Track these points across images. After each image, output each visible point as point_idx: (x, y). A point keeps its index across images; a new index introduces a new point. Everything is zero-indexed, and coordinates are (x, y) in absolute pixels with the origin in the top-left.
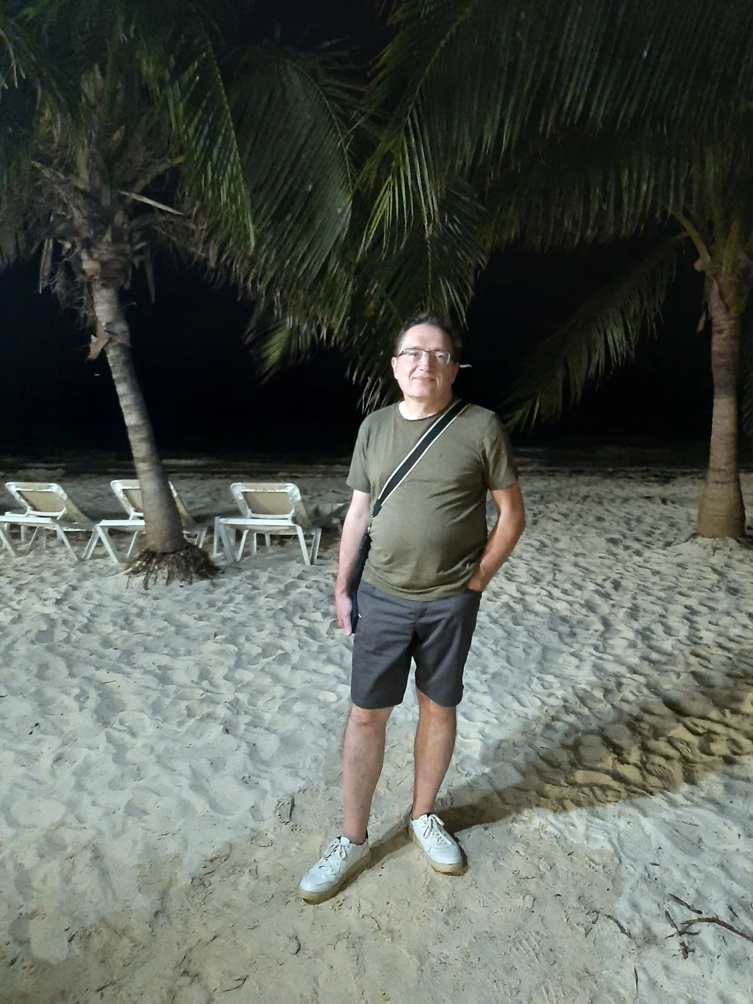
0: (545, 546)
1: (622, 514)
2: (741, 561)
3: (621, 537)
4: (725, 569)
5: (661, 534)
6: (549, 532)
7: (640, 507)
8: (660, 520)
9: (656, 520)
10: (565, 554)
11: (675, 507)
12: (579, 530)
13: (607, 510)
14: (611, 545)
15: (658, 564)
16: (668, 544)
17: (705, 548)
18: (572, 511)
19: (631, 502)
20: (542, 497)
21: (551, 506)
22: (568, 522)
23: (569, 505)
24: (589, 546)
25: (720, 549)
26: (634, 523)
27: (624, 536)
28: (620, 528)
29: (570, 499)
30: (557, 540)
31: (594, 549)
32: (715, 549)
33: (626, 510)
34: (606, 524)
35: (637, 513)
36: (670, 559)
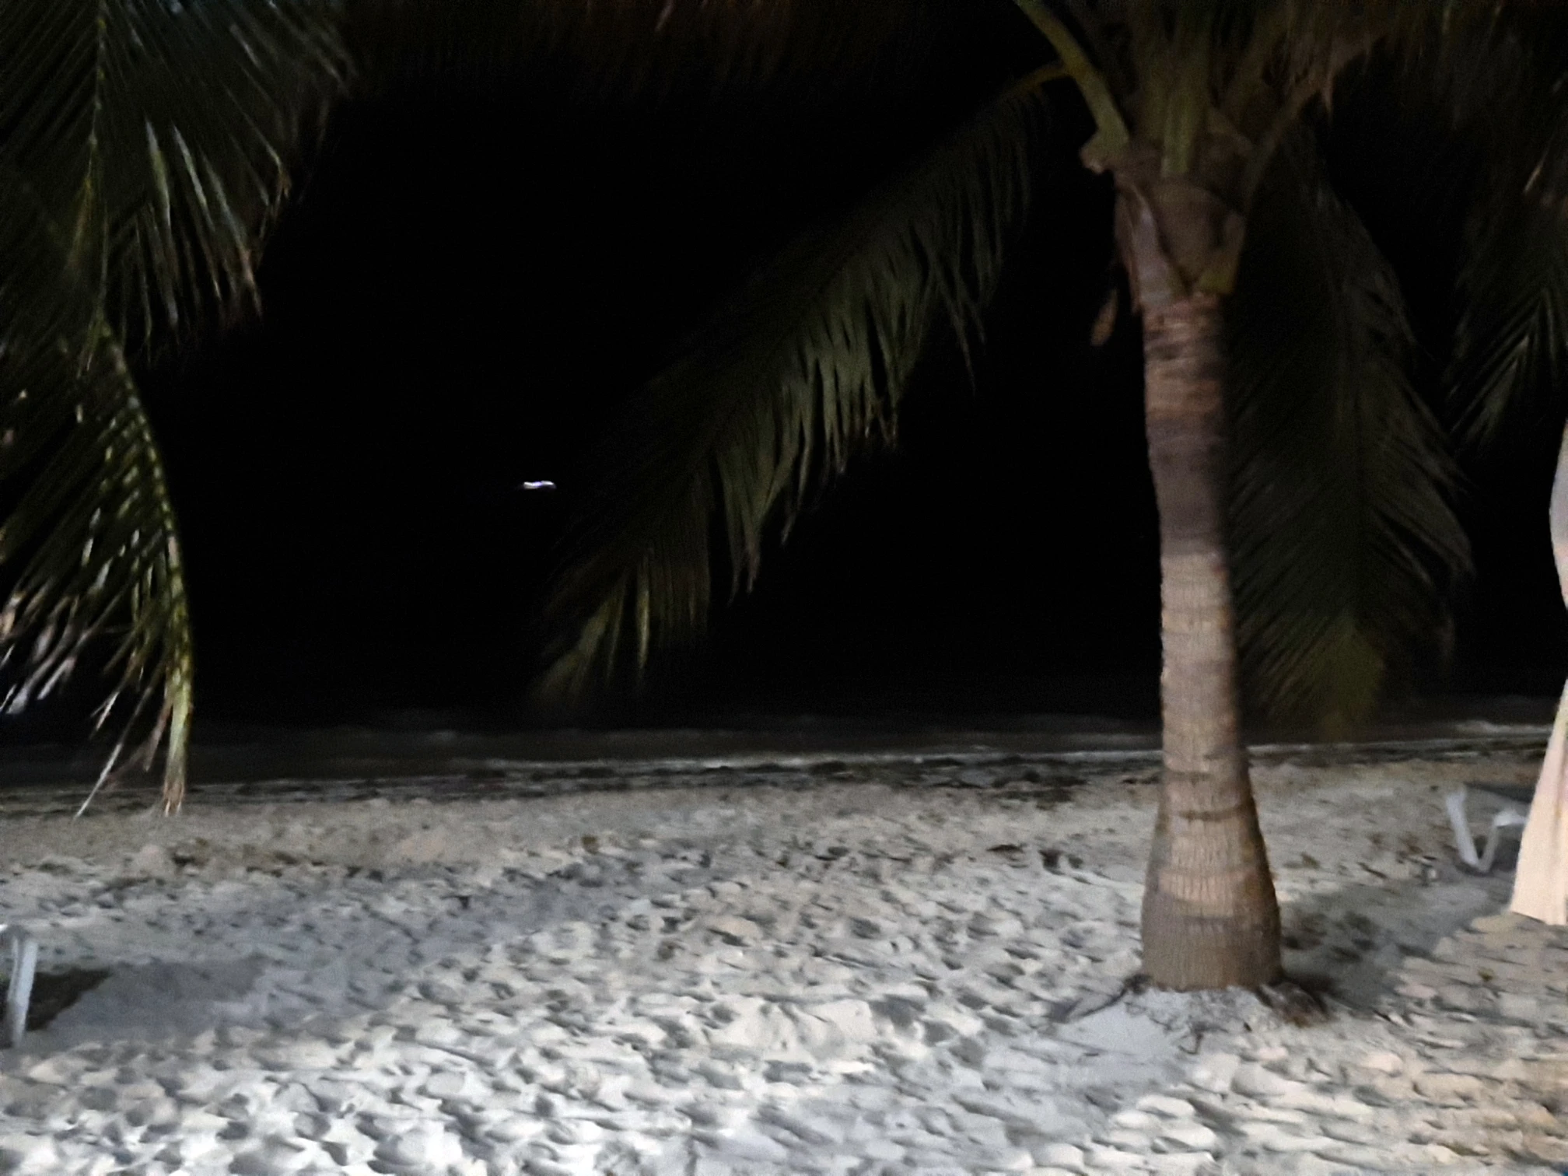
0: (683, 1044)
1: (929, 910)
2: (1279, 1069)
3: (920, 993)
4: (1235, 1106)
5: (1041, 975)
6: (705, 987)
7: (984, 882)
8: (1039, 923)
9: (1026, 928)
10: (742, 1070)
11: (1080, 880)
12: (798, 974)
13: (888, 897)
14: (889, 1028)
15: (1028, 1092)
16: (1061, 1012)
17: (1168, 1028)
18: (785, 905)
19: (958, 865)
20: (705, 862)
21: (728, 888)
22: (768, 947)
23: (783, 884)
24: (819, 1033)
25: (1215, 1028)
26: (962, 938)
27: (931, 989)
28: (919, 959)
29: (784, 863)
30: (723, 1016)
31: (835, 1046)
32: (1199, 1030)
33: (941, 895)
34: (880, 948)
35: (975, 902)
36: (1063, 1073)
